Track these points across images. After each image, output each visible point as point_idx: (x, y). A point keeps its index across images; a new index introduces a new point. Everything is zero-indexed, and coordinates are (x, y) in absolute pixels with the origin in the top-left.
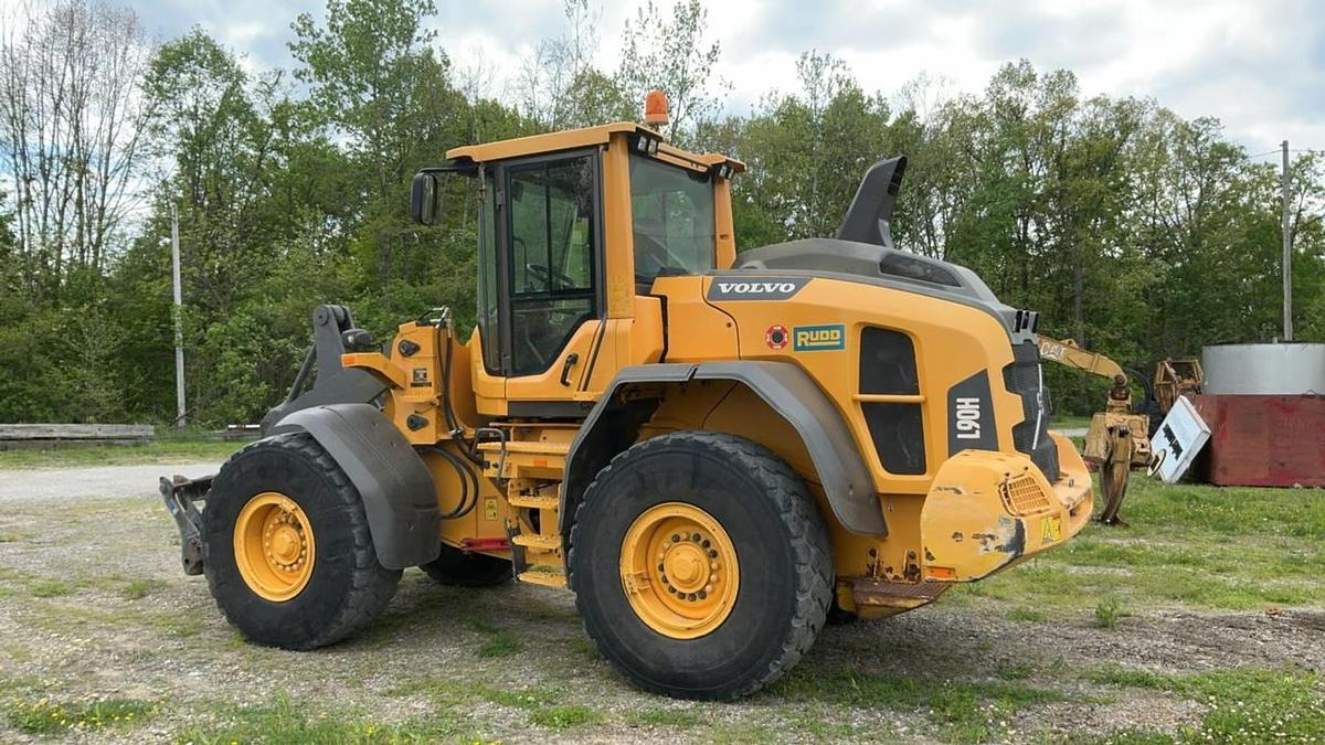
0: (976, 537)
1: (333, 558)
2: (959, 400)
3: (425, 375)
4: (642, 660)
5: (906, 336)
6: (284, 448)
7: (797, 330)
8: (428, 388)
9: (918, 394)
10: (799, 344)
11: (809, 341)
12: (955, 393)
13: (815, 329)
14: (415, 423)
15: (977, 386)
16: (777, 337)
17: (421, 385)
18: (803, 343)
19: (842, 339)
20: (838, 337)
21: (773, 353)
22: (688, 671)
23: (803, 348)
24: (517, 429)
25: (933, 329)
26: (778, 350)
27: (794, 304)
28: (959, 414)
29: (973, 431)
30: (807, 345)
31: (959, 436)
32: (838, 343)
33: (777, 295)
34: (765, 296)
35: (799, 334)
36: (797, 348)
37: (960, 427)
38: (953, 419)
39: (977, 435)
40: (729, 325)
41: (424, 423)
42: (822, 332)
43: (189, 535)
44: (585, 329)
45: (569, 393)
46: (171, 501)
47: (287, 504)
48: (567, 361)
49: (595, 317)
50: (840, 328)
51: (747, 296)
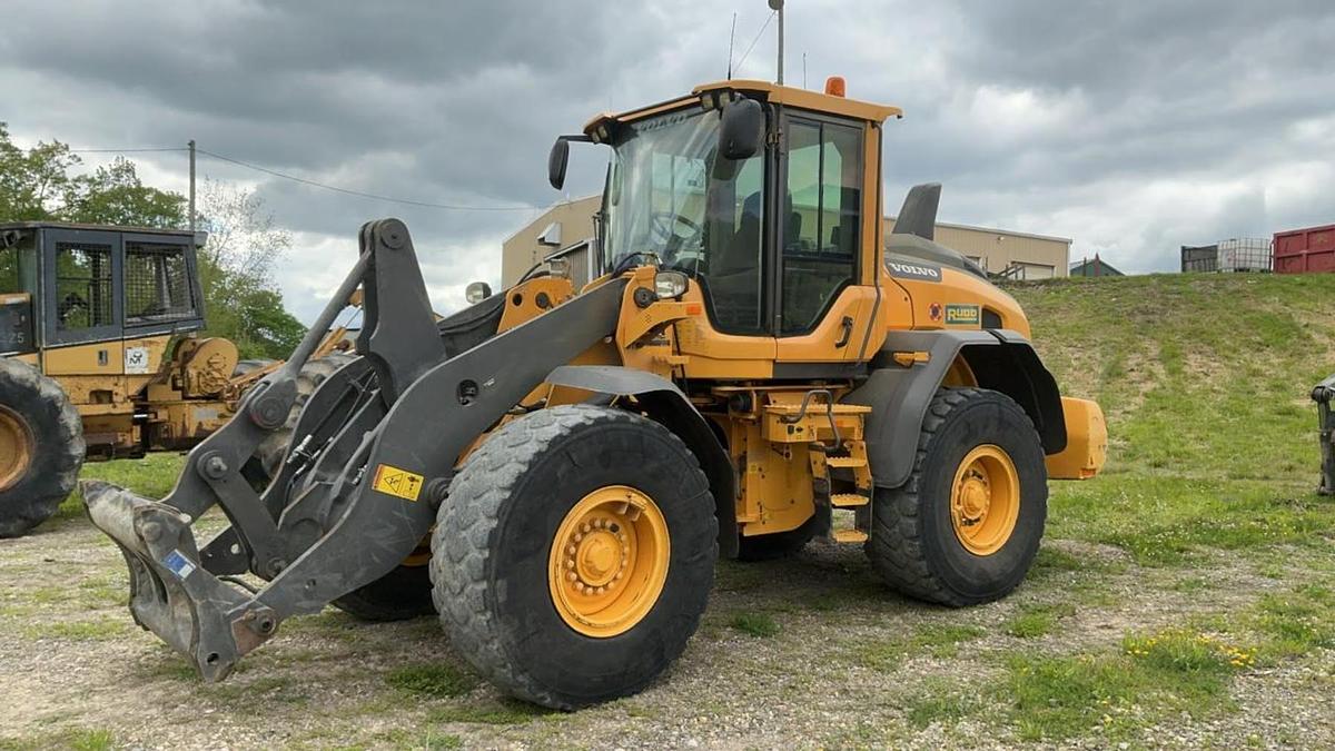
5: (1000, 318)
7: (948, 307)
10: (949, 319)
11: (956, 316)
13: (959, 307)
16: (935, 312)
18: (951, 318)
20: (975, 315)
21: (933, 324)
23: (952, 322)
26: (935, 322)
27: (941, 286)
30: (954, 319)
32: (975, 320)
33: (928, 278)
34: (922, 277)
35: (950, 311)
36: (948, 322)
40: (906, 298)
42: (965, 311)
43: (228, 608)
44: (851, 293)
45: (840, 356)
46: (176, 551)
47: (638, 499)
48: (847, 323)
49: (855, 284)
50: (976, 308)
51: (911, 276)
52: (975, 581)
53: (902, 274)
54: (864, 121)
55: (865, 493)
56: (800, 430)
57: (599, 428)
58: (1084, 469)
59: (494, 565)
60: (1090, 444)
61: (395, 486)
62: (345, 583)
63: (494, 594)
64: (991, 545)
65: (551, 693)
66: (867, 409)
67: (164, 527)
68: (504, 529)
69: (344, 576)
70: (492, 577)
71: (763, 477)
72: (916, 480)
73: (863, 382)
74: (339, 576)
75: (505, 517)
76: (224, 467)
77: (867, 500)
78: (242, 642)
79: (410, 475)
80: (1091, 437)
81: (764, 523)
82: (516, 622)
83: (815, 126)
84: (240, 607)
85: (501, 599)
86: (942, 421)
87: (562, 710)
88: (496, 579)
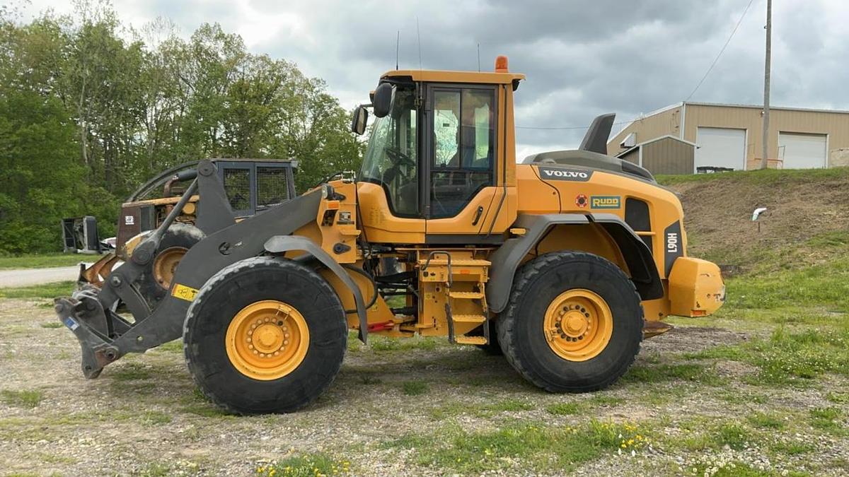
0: (715, 295)
1: (328, 343)
2: (669, 234)
3: (349, 217)
4: (560, 376)
5: (646, 204)
6: (281, 268)
7: (592, 198)
8: (352, 226)
9: (650, 231)
10: (594, 205)
11: (600, 203)
12: (668, 230)
13: (603, 198)
14: (339, 249)
15: (675, 228)
16: (581, 201)
17: (346, 223)
18: (596, 204)
19: (619, 204)
20: (617, 202)
21: (579, 209)
22: (589, 377)
23: (596, 207)
24: (420, 251)
25: (658, 200)
26: (582, 208)
27: (590, 184)
28: (669, 242)
29: (674, 249)
30: (598, 205)
31: (669, 251)
32: (617, 205)
33: (578, 179)
34: (572, 179)
35: (594, 200)
36: (592, 207)
37: (669, 247)
38: (666, 243)
39: (676, 251)
40: (554, 193)
41: (348, 249)
42: (608, 200)
43: (94, 345)
44: (487, 191)
45: (475, 230)
46: (70, 318)
47: (285, 308)
48: (480, 210)
49: (492, 185)
50: (619, 198)
51: (562, 178)
52: (565, 378)
53: (553, 177)
54: (498, 85)
55: (485, 314)
56: (433, 275)
57: (257, 269)
58: (693, 311)
59: (191, 337)
60: (695, 292)
61: (184, 295)
62: (158, 340)
63: (192, 351)
64: (584, 355)
65: (228, 404)
66: (489, 263)
67: (64, 306)
68: (197, 318)
69: (157, 336)
70: (190, 342)
71: (436, 302)
72: (512, 309)
73: (498, 246)
74: (154, 336)
75: (197, 313)
76: (119, 281)
77: (485, 319)
78: (100, 362)
79: (192, 289)
80: (697, 287)
81: (437, 329)
82: (204, 366)
83: (457, 92)
84: (99, 346)
85: (195, 353)
86: (537, 272)
87: (235, 415)
88: (192, 343)
